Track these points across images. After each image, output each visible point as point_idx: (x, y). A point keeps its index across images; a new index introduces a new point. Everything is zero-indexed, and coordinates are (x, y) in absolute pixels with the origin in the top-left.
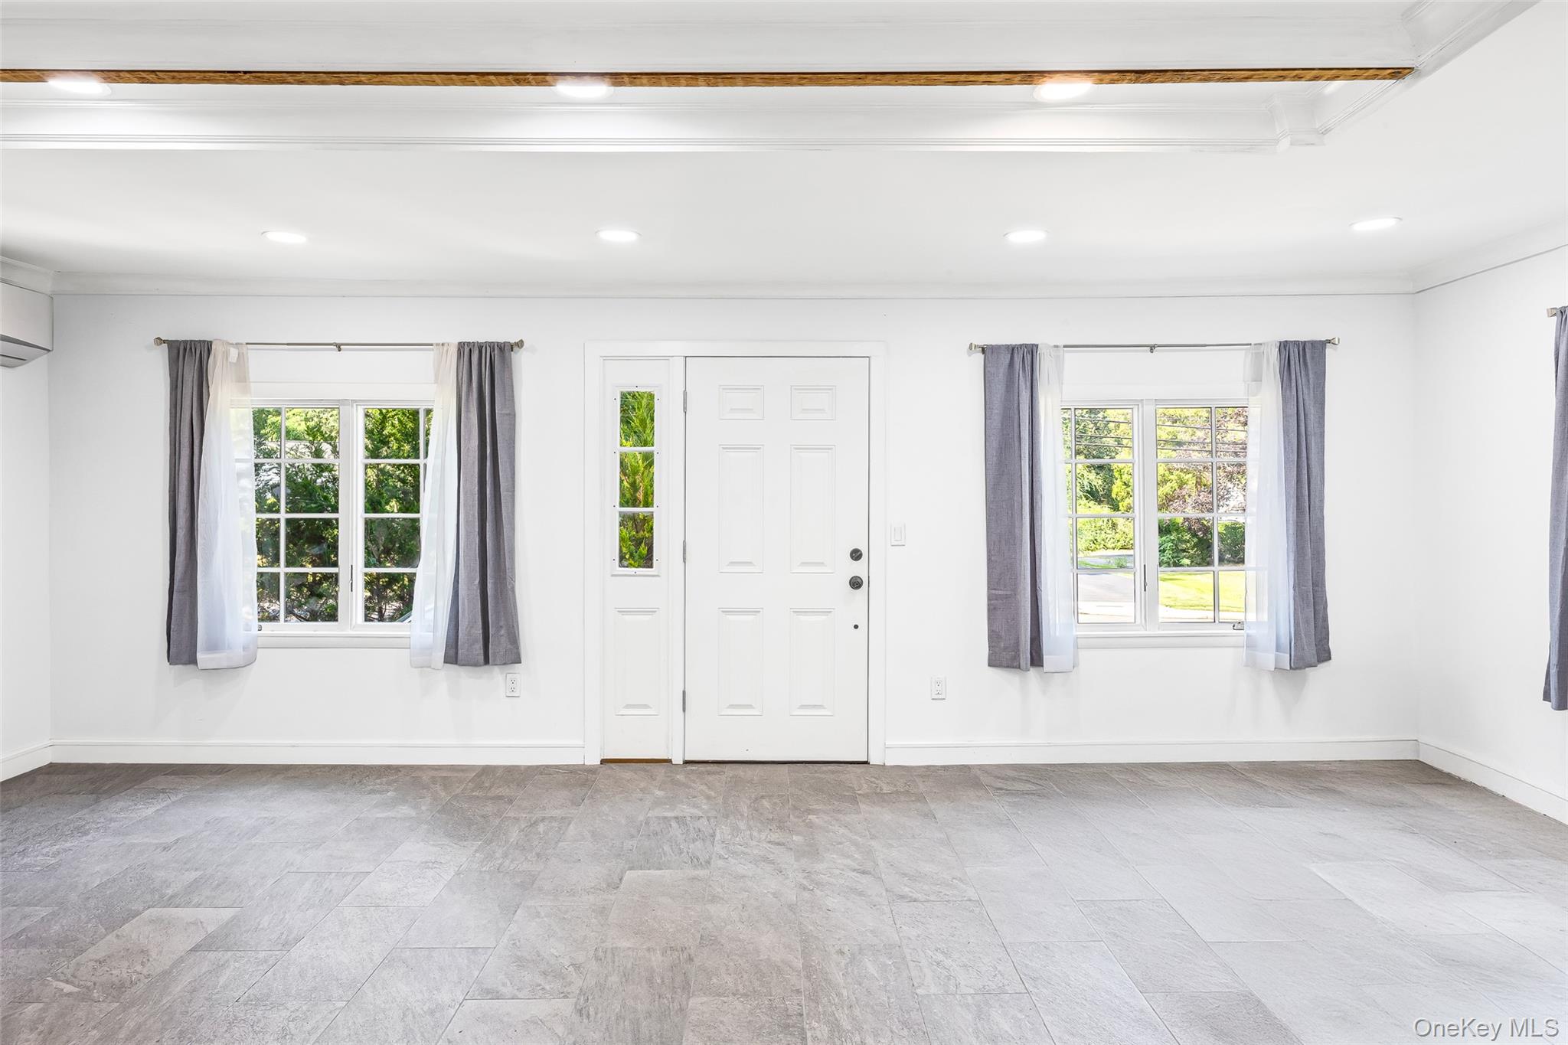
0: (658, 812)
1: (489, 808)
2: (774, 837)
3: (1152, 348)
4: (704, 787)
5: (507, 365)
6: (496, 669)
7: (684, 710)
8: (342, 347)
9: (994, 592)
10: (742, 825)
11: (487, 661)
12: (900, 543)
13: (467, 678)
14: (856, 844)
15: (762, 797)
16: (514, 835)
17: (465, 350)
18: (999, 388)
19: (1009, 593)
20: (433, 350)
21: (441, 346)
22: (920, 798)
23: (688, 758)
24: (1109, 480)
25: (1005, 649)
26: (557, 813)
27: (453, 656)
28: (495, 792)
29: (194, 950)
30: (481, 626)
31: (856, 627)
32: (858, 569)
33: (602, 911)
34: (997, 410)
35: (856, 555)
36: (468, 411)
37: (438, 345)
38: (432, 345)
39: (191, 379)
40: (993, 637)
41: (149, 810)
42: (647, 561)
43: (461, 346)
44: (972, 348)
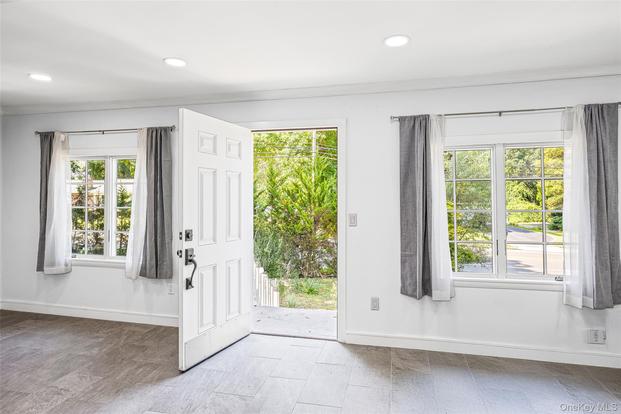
3: (500, 113)
5: (169, 139)
6: (164, 280)
8: (105, 132)
9: (404, 252)
11: (157, 278)
12: (354, 225)
13: (152, 284)
17: (151, 131)
18: (407, 140)
19: (412, 253)
20: (138, 132)
21: (140, 130)
24: (535, 193)
25: (409, 283)
27: (144, 273)
30: (155, 260)
36: (151, 159)
37: (139, 129)
38: (137, 129)
39: (46, 148)
43: (149, 129)
44: (392, 118)
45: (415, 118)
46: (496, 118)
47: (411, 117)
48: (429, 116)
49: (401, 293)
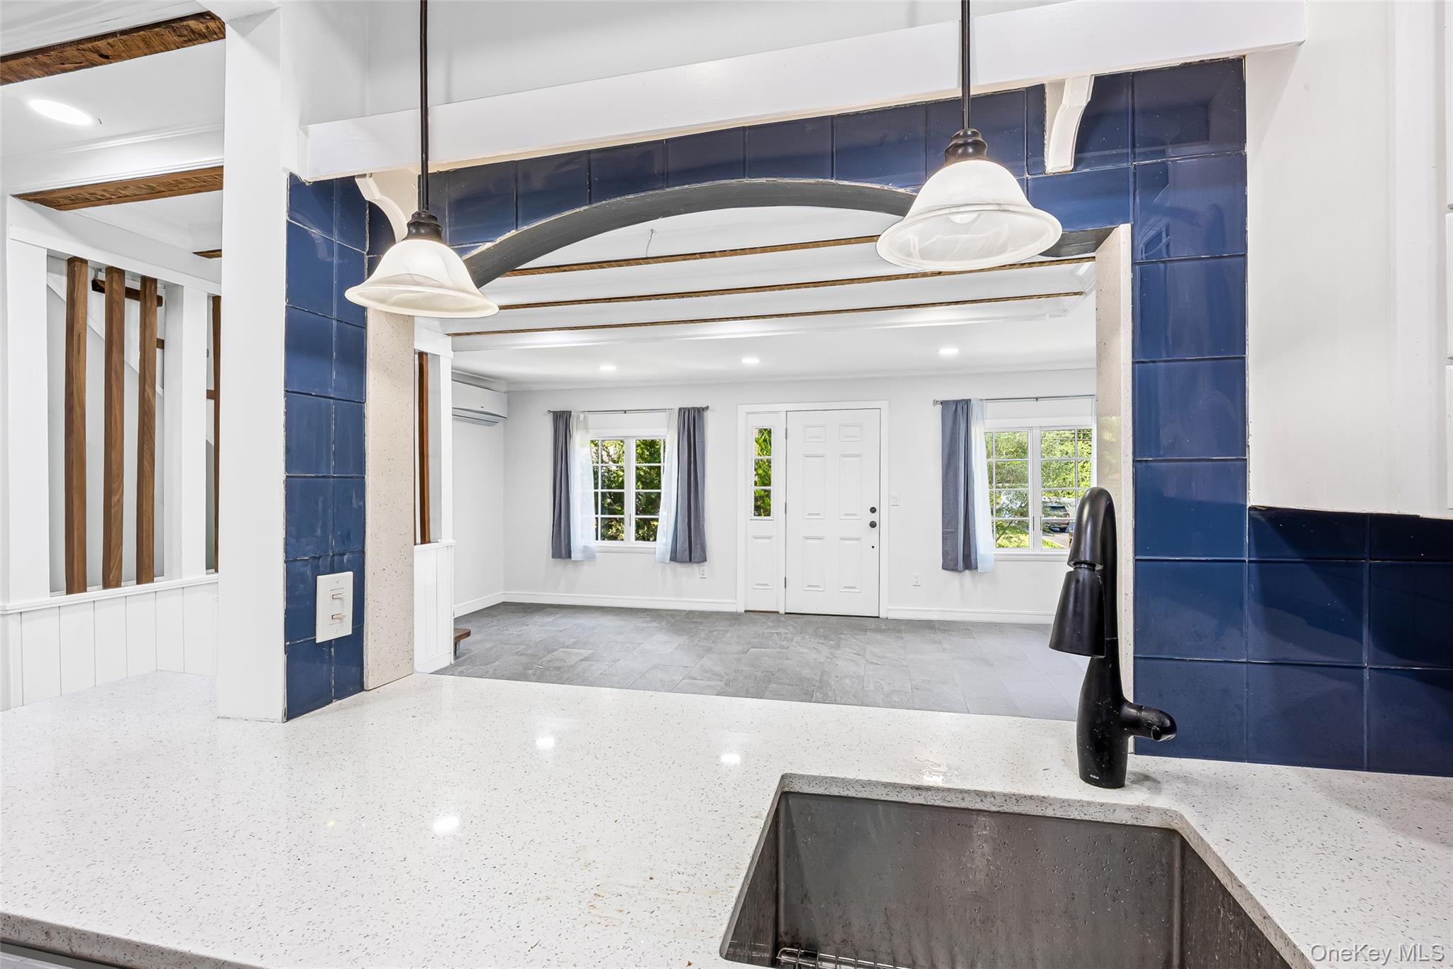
0: (769, 630)
1: (692, 626)
2: (821, 641)
3: (1037, 399)
4: (793, 623)
5: (701, 418)
6: (695, 565)
7: (785, 587)
8: (627, 412)
9: (945, 530)
10: (807, 637)
11: (690, 560)
12: (896, 504)
13: (681, 569)
14: (859, 645)
15: (820, 628)
16: (703, 635)
17: (682, 411)
18: (949, 423)
19: (953, 530)
20: (667, 412)
21: (671, 410)
22: (900, 631)
23: (787, 611)
25: (951, 560)
26: (723, 628)
27: (674, 558)
28: (695, 620)
29: (581, 660)
30: (688, 544)
31: (873, 547)
32: (874, 517)
33: (739, 660)
34: (948, 435)
35: (873, 510)
36: (683, 440)
37: (669, 409)
38: (666, 409)
39: (562, 428)
40: (945, 554)
41: (550, 619)
42: (768, 513)
43: (680, 409)
44: (936, 402)
45: (957, 402)
46: (1033, 402)
47: (954, 401)
48: (970, 400)
49: (943, 568)
